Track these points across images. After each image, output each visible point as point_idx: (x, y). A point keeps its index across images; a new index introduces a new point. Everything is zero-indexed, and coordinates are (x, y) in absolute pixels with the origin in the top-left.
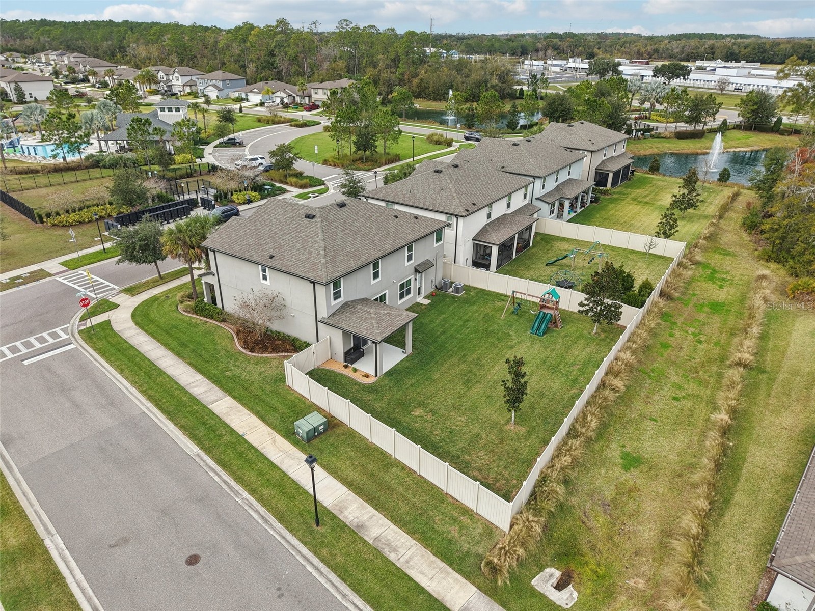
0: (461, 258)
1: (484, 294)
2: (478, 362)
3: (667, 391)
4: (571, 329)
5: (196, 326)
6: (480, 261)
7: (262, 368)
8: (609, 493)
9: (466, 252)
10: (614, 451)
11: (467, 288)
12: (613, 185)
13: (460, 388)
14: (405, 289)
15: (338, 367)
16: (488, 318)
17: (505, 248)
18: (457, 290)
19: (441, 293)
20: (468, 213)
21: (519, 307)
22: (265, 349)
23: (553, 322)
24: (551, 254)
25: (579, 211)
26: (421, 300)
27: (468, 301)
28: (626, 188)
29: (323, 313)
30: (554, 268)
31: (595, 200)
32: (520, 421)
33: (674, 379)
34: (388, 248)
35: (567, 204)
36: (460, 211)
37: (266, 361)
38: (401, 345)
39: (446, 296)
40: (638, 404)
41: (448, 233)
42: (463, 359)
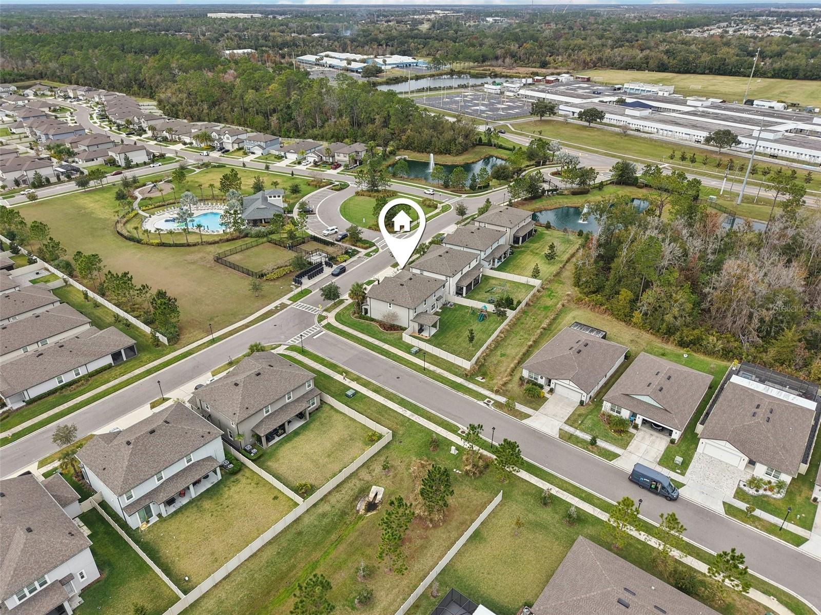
0: (451, 293)
1: (462, 307)
2: (460, 331)
3: (518, 337)
4: (491, 318)
5: (362, 323)
6: (459, 292)
7: (392, 336)
8: (496, 362)
9: (453, 289)
10: (499, 353)
11: (455, 304)
12: (522, 243)
13: (455, 339)
14: (433, 307)
15: (417, 335)
16: (463, 316)
17: (468, 287)
18: (451, 306)
19: (444, 307)
20: (454, 275)
21: (474, 311)
22: (391, 330)
23: (485, 316)
24: (488, 286)
25: (503, 260)
26: (438, 310)
27: (455, 310)
28: (530, 243)
29: (411, 318)
30: (488, 294)
31: (512, 253)
32: (473, 346)
33: (521, 334)
34: (429, 294)
35: (496, 260)
36: (451, 275)
37: (393, 334)
38: (436, 327)
39: (447, 308)
40: (508, 341)
41: (447, 284)
42: (456, 330)
